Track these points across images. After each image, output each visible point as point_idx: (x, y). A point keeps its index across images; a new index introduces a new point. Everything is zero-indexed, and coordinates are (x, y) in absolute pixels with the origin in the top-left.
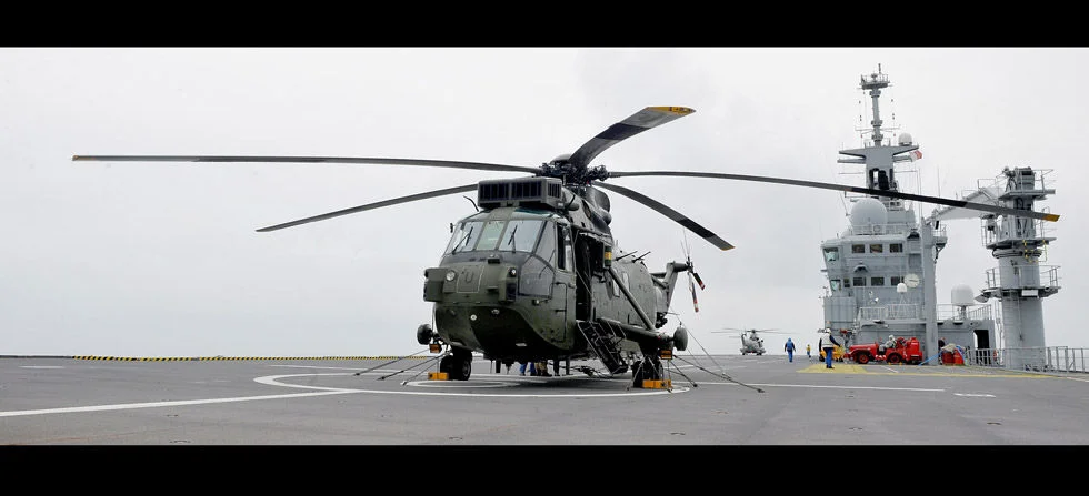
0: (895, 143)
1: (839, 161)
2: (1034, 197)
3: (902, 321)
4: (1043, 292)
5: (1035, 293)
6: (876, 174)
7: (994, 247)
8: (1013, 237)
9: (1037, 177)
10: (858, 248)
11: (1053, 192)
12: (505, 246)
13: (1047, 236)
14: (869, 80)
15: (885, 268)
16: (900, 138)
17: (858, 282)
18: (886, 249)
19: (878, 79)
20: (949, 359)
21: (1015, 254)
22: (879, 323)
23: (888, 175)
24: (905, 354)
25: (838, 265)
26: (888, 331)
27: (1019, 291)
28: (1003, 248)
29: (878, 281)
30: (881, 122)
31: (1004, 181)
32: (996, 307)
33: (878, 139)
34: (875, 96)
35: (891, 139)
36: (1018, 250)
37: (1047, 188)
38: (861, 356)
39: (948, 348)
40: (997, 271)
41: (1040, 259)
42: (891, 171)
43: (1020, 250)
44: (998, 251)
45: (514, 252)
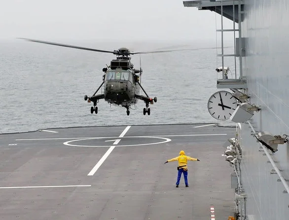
12: (122, 79)
45: (125, 80)
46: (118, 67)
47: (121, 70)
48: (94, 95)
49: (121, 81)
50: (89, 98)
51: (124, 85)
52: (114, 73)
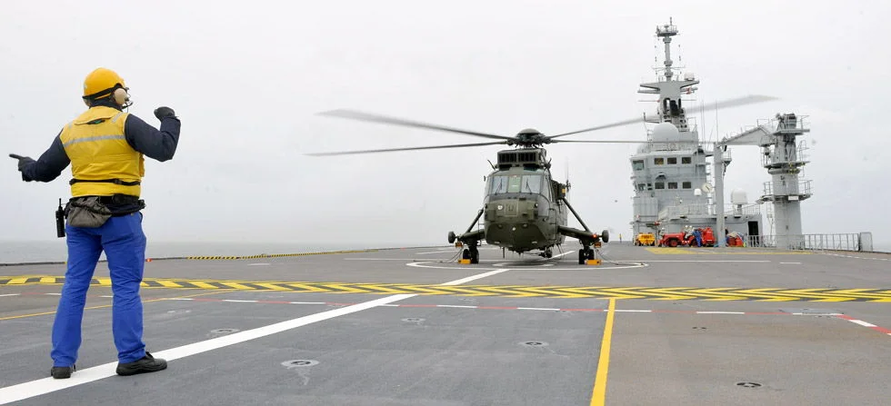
0: (682, 79)
1: (639, 92)
2: (796, 134)
3: (699, 216)
4: (802, 197)
5: (797, 198)
6: (668, 102)
7: (769, 167)
8: (782, 161)
9: (798, 119)
10: (659, 161)
11: (808, 131)
12: (524, 190)
13: (804, 160)
14: (663, 30)
15: (679, 176)
16: (685, 75)
17: (659, 186)
18: (679, 161)
19: (669, 29)
20: (732, 242)
21: (783, 172)
22: (683, 218)
23: (677, 104)
24: (701, 239)
25: (643, 173)
26: (688, 223)
27: (786, 197)
28: (776, 168)
29: (673, 185)
30: (671, 62)
31: (777, 122)
32: (769, 208)
33: (669, 76)
34: (667, 42)
35: (679, 75)
36: (786, 169)
37: (805, 128)
38: (671, 242)
39: (733, 234)
40: (771, 183)
41: (799, 175)
42: (680, 100)
43: (785, 169)
44: (772, 170)
45: (531, 193)
46: (513, 164)
47: (521, 170)
48: (469, 231)
49: (521, 196)
50: (458, 237)
51: (530, 205)
52: (505, 179)
